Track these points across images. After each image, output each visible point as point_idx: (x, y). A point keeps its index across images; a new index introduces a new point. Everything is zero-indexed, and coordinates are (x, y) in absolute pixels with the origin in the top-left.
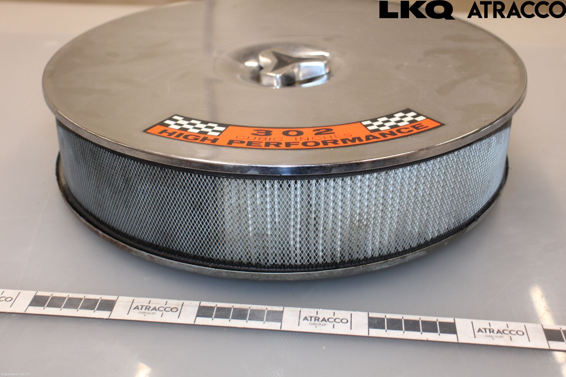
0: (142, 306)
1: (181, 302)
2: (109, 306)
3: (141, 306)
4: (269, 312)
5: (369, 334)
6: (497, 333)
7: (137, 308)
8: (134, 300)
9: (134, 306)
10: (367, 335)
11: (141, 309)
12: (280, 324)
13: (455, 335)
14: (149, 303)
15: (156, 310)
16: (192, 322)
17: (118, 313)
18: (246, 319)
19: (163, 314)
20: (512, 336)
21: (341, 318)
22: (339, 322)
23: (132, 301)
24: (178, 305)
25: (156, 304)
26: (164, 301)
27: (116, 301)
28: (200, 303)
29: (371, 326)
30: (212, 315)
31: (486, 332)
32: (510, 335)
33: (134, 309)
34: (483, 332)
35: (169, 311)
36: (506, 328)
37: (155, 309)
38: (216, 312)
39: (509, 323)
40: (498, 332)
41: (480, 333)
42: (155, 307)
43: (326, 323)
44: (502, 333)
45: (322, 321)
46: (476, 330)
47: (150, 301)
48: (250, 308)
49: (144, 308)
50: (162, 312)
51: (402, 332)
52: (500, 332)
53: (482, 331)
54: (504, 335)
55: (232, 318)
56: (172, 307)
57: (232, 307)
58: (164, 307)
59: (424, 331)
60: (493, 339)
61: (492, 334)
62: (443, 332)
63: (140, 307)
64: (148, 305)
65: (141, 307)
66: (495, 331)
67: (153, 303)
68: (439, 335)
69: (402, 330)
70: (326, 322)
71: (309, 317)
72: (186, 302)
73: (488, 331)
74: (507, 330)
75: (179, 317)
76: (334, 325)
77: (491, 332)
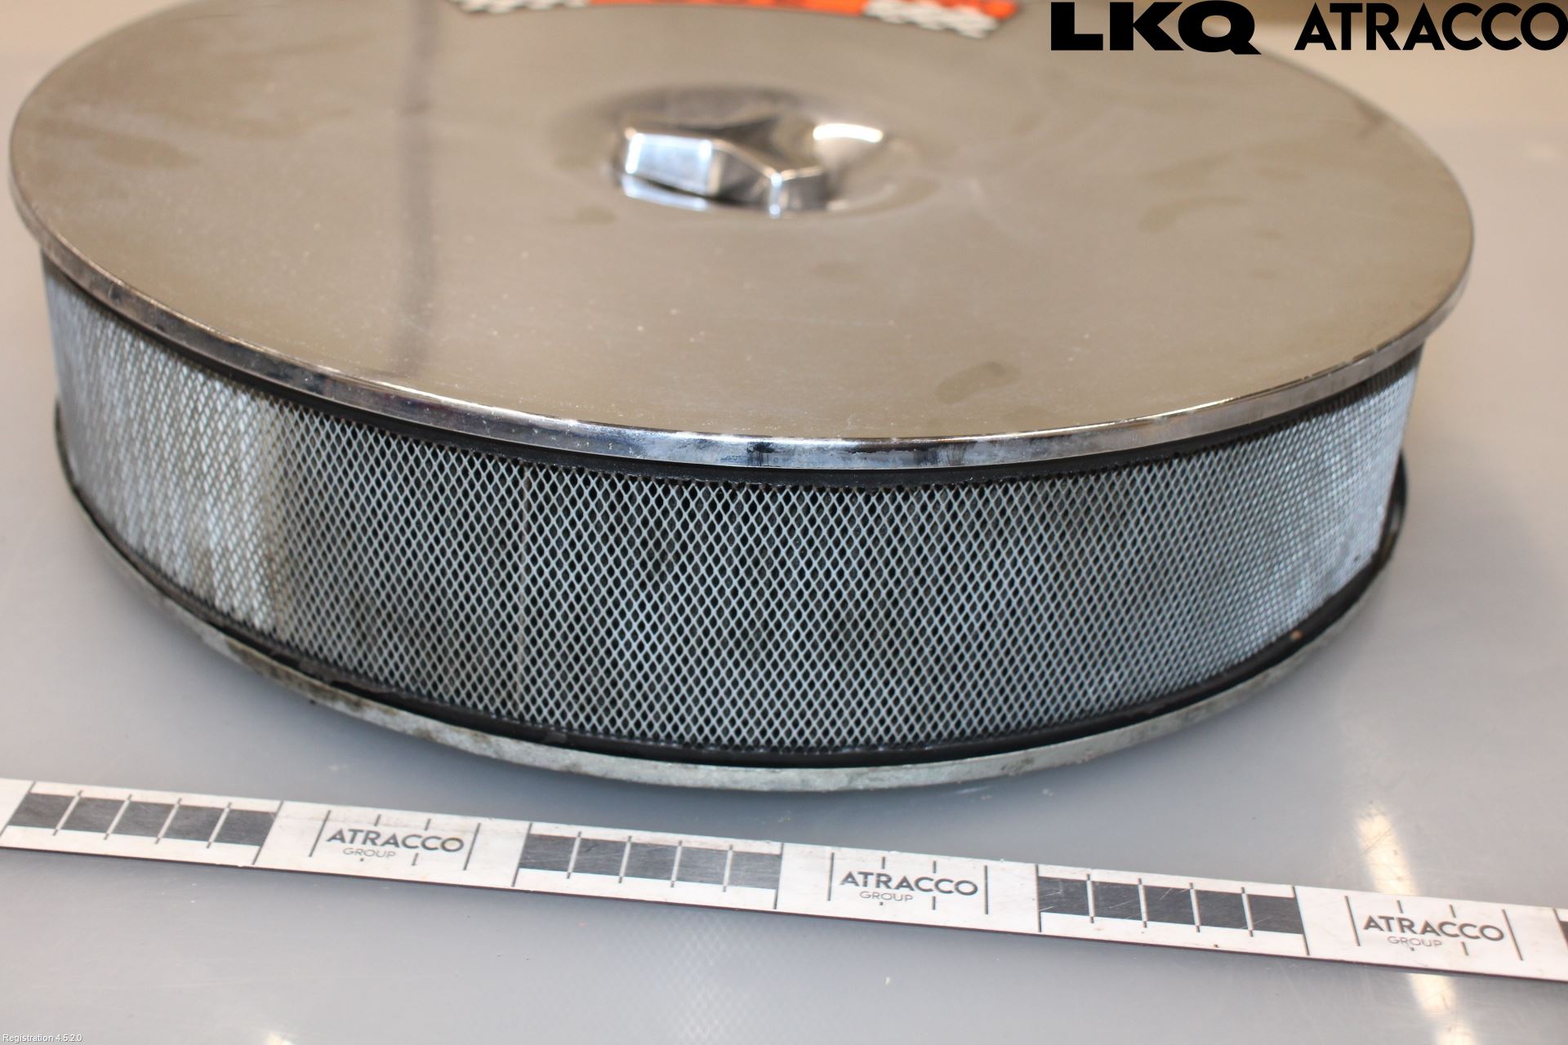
0: (355, 832)
1: (472, 822)
2: (252, 829)
3: (351, 830)
4: (740, 856)
5: (1040, 930)
6: (1424, 931)
7: (339, 836)
8: (329, 812)
9: (331, 829)
10: (1036, 932)
11: (352, 841)
12: (772, 892)
13: (1300, 936)
14: (376, 824)
15: (396, 844)
16: (506, 884)
17: (279, 852)
18: (669, 878)
19: (417, 855)
20: (1468, 941)
21: (956, 880)
22: (950, 892)
23: (323, 817)
24: (465, 832)
25: (396, 826)
26: (420, 818)
27: (275, 814)
28: (531, 826)
29: (1048, 905)
30: (568, 862)
31: (1390, 929)
32: (1462, 938)
33: (329, 840)
34: (1382, 929)
35: (436, 849)
36: (1450, 919)
37: (393, 841)
38: (580, 853)
39: (1456, 903)
40: (1427, 928)
41: (1373, 931)
42: (394, 837)
43: (910, 893)
44: (1438, 935)
45: (900, 886)
46: (1361, 923)
47: (379, 817)
48: (680, 843)
49: (360, 837)
50: (414, 851)
51: (1139, 923)
52: (1433, 931)
53: (1377, 926)
54: (1443, 938)
55: (627, 875)
56: (445, 836)
57: (626, 840)
58: (419, 837)
59: (1207, 921)
60: (1413, 949)
61: (1408, 934)
62: (1262, 925)
63: (348, 836)
64: (373, 828)
65: (351, 834)
66: (1418, 928)
67: (387, 825)
68: (1252, 935)
69: (1139, 918)
70: (912, 889)
71: (860, 873)
72: (488, 823)
73: (1394, 924)
74: (1454, 925)
75: (465, 868)
76: (934, 898)
77: (1406, 929)
